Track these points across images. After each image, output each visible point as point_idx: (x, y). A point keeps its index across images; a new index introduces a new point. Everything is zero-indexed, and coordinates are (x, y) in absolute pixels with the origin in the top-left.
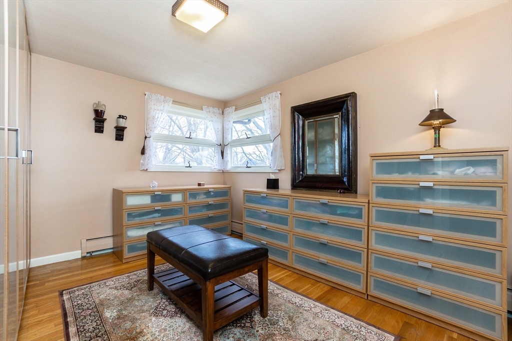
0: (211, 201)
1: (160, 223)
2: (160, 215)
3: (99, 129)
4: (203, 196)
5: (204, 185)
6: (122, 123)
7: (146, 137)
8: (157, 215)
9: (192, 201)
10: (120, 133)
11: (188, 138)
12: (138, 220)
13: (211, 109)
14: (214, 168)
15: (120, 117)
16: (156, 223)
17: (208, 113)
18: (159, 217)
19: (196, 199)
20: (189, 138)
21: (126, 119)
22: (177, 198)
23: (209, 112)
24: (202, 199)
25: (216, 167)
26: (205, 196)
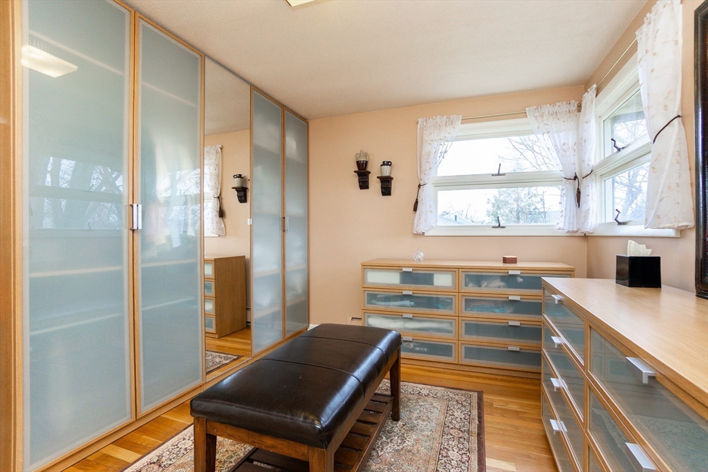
0: (515, 295)
1: (411, 316)
2: (412, 303)
3: (364, 185)
4: (498, 283)
5: (514, 261)
6: (386, 171)
7: (419, 186)
8: (407, 303)
9: (472, 289)
10: (386, 186)
11: (496, 175)
12: (381, 305)
13: (547, 109)
14: (557, 227)
15: (384, 164)
16: (405, 315)
17: (539, 119)
18: (412, 306)
19: (480, 286)
20: (499, 174)
21: (390, 165)
22: (443, 281)
23: (542, 116)
24: (495, 289)
25: (561, 225)
26: (502, 284)
